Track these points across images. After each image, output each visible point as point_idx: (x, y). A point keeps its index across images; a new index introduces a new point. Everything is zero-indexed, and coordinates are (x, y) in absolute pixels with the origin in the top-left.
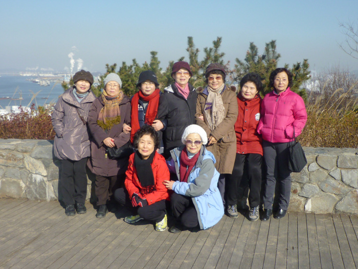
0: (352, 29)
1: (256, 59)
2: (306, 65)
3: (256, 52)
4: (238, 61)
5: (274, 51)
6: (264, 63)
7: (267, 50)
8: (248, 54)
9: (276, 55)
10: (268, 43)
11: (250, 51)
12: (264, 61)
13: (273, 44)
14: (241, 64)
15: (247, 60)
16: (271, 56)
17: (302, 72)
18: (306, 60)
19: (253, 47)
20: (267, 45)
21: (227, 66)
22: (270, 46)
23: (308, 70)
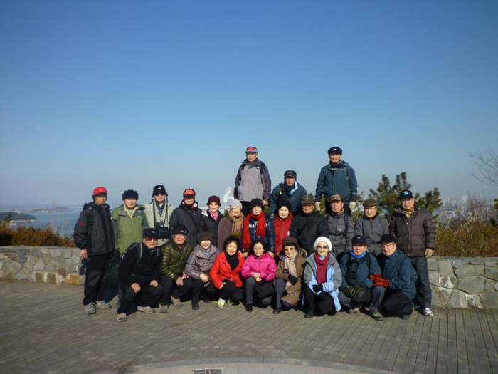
0: (482, 159)
1: (389, 189)
2: (437, 193)
3: (388, 183)
4: (372, 191)
5: (404, 182)
6: (396, 193)
7: (398, 181)
8: (381, 185)
9: (407, 185)
10: (398, 174)
11: (382, 182)
12: (395, 191)
13: (403, 175)
14: (375, 194)
15: (379, 190)
16: (402, 186)
17: (433, 199)
18: (436, 189)
19: (385, 179)
20: (398, 176)
21: (361, 196)
22: (401, 177)
23: (439, 198)
